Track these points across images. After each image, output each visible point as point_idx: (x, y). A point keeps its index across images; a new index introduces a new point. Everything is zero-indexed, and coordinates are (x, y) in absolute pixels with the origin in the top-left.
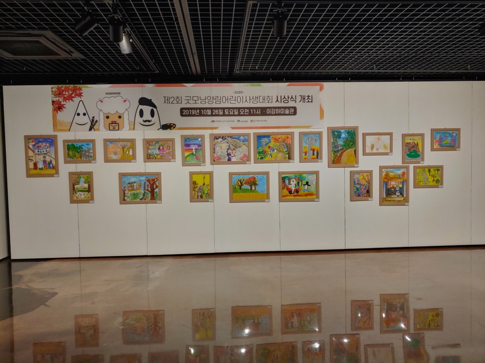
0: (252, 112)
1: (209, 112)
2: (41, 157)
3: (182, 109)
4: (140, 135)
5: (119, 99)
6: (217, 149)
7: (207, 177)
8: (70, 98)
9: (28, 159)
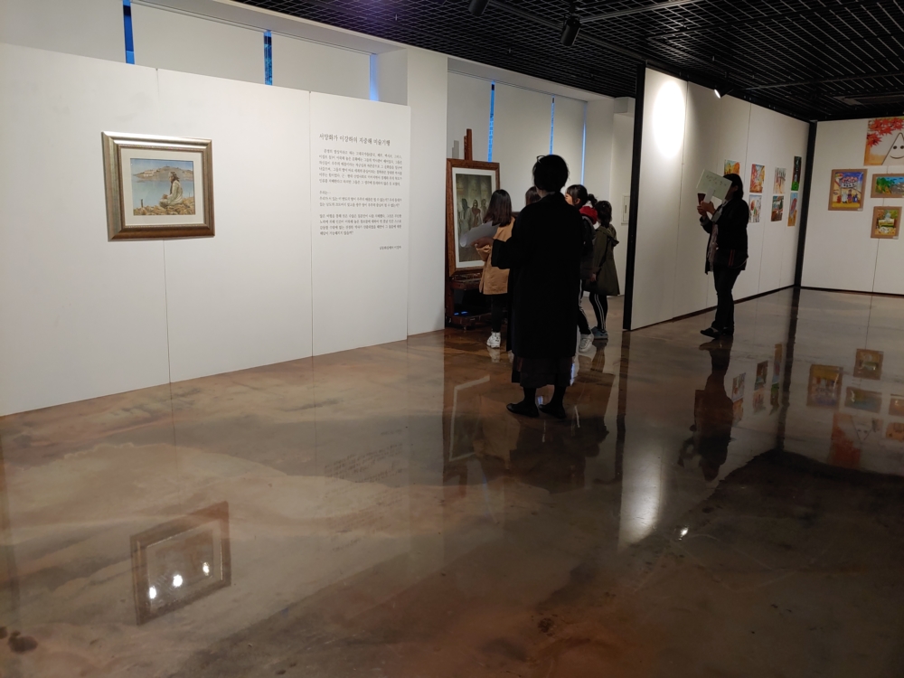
2: (847, 191)
8: (888, 131)
9: (832, 192)
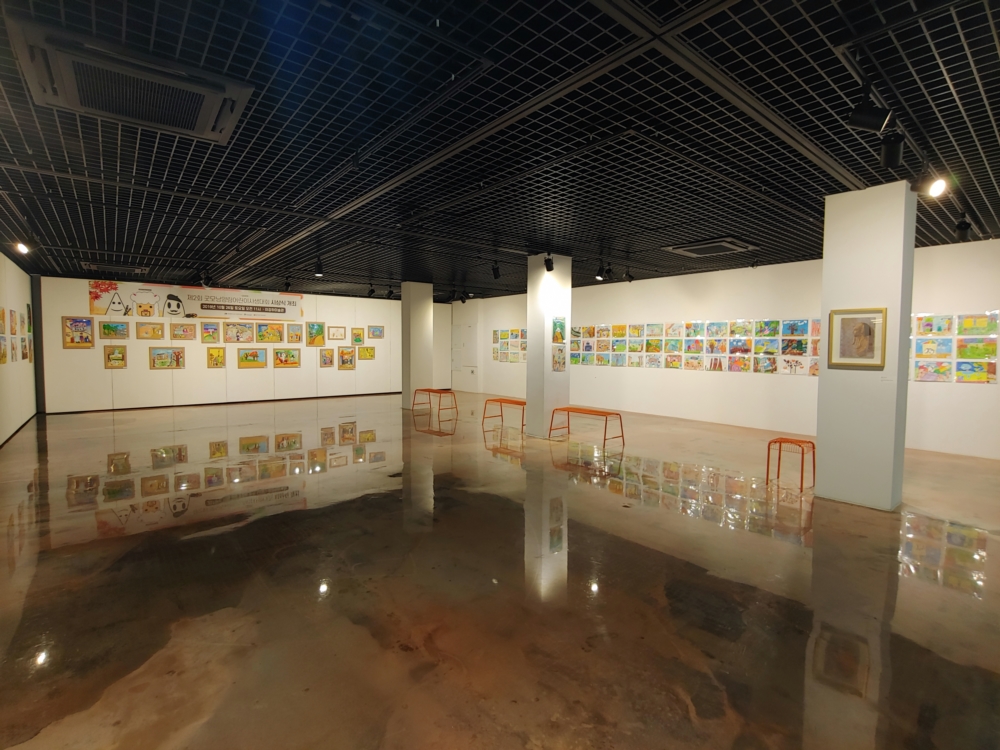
0: (254, 309)
1: (223, 307)
2: (79, 334)
3: (202, 305)
4: (167, 321)
5: (150, 295)
6: (229, 332)
7: (221, 351)
8: (106, 290)
9: (65, 334)
